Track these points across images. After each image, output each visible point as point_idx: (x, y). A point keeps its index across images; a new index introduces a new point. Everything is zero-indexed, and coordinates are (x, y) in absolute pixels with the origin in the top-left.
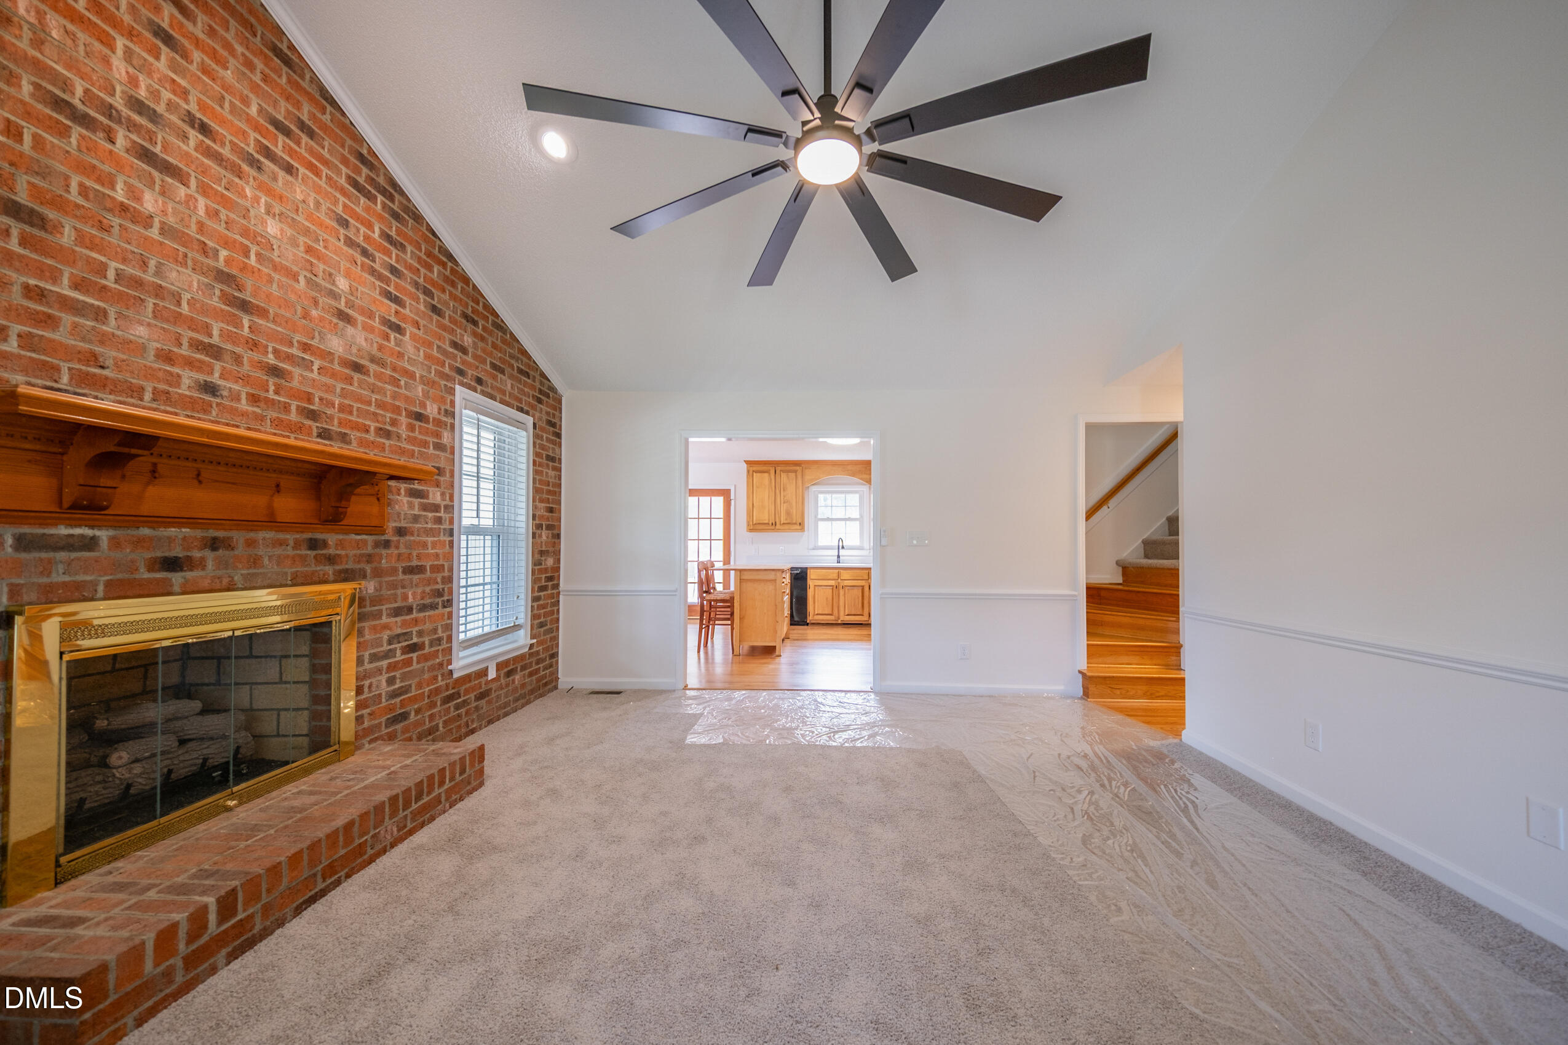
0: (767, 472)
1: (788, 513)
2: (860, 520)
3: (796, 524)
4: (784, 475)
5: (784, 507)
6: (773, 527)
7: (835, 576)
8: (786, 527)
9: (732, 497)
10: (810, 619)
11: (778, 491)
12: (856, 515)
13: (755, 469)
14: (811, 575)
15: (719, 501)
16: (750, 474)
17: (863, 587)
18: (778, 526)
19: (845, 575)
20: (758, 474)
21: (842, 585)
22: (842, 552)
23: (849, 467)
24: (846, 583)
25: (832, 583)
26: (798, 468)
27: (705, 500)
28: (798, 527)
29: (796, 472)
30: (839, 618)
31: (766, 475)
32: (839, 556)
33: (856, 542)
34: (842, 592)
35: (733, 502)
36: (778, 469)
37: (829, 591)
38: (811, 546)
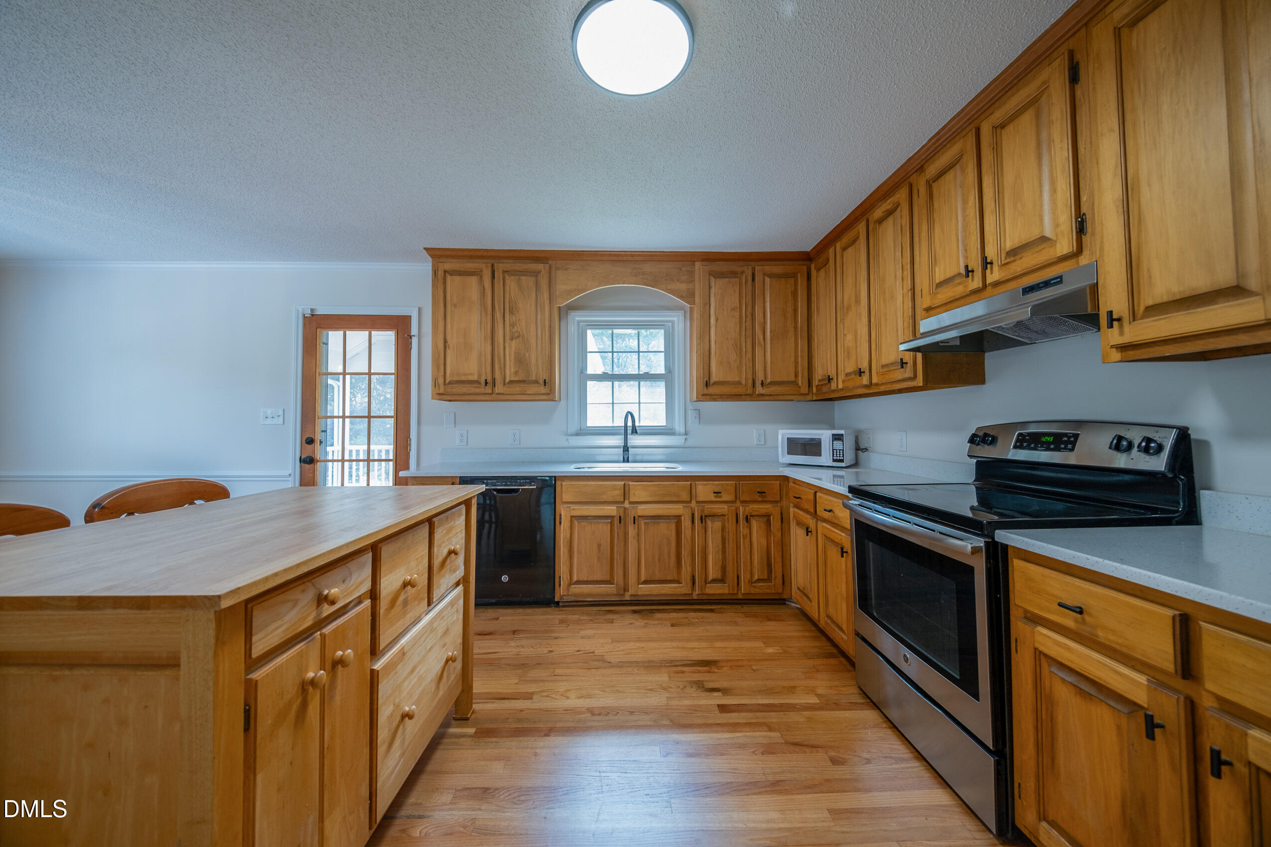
0: (478, 273)
1: (520, 361)
2: (667, 378)
3: (536, 382)
4: (511, 282)
5: (512, 347)
6: (488, 390)
7: (617, 494)
8: (517, 389)
9: (414, 331)
10: (561, 592)
11: (498, 315)
12: (658, 365)
13: (448, 266)
14: (565, 493)
15: (385, 339)
16: (440, 279)
17: (678, 518)
18: (499, 388)
19: (639, 493)
20: (457, 279)
21: (632, 514)
22: (634, 440)
23: (648, 267)
24: (643, 510)
25: (611, 510)
26: (540, 266)
27: (357, 338)
28: (543, 390)
29: (536, 274)
30: (626, 589)
31: (474, 280)
32: (626, 449)
33: (660, 420)
34: (632, 530)
35: (415, 341)
36: (500, 267)
37: (604, 529)
38: (573, 428)
